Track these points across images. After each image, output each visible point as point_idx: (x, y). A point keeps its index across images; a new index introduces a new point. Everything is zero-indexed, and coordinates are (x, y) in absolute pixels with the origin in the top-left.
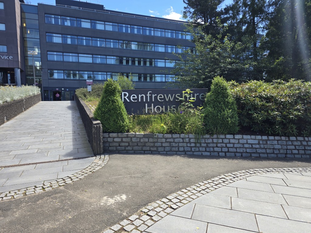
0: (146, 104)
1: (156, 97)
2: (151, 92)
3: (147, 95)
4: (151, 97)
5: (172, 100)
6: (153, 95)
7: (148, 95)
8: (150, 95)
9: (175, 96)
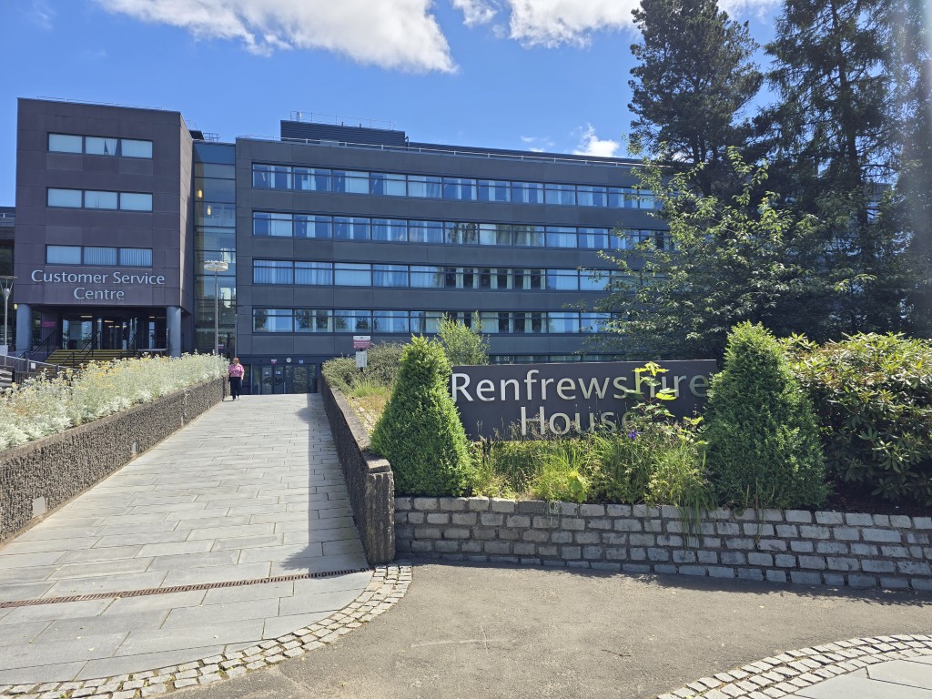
0: (523, 409)
1: (552, 388)
2: (537, 371)
3: (525, 381)
4: (537, 387)
5: (601, 394)
6: (543, 381)
7: (529, 381)
8: (535, 381)
9: (611, 383)
